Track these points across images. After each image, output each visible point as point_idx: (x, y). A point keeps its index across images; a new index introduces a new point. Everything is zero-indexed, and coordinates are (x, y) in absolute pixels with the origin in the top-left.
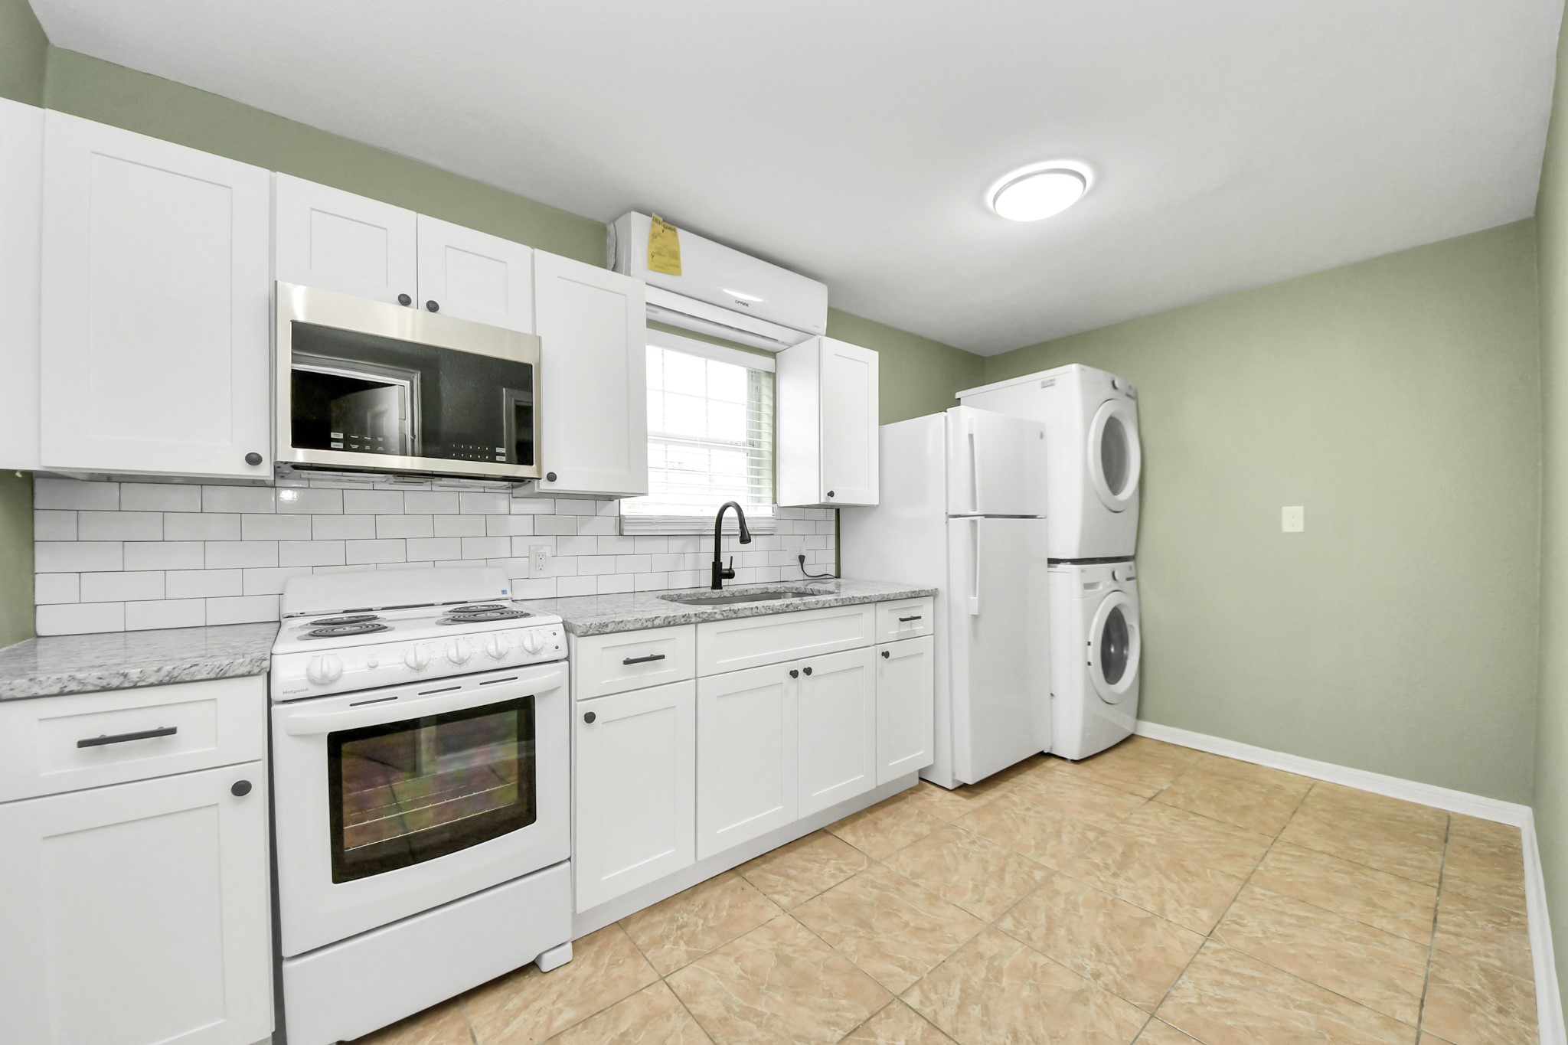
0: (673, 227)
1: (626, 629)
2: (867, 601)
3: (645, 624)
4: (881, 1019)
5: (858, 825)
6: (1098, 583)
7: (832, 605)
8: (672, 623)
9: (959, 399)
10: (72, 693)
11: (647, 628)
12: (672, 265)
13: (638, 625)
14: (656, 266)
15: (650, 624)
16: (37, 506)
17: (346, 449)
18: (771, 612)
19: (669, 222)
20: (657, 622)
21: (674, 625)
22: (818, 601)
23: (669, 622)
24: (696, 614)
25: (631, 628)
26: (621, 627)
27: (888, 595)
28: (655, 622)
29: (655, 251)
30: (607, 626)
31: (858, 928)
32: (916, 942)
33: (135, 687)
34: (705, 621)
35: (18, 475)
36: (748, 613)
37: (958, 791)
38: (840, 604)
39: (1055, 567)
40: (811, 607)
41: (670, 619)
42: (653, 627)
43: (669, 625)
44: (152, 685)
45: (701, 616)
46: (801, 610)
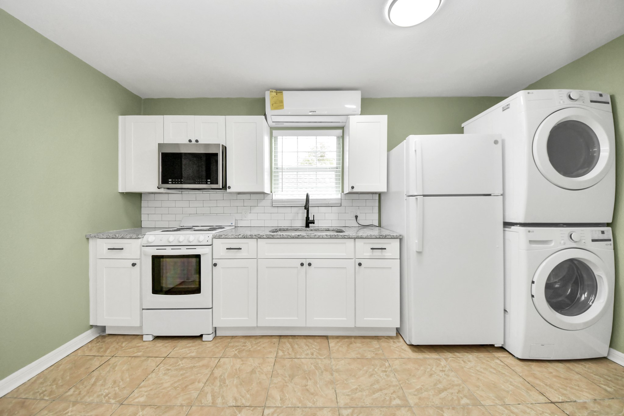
0: (281, 91)
1: (228, 237)
2: (346, 237)
3: (235, 237)
4: (249, 409)
5: (343, 341)
6: (551, 241)
7: (324, 237)
8: (245, 237)
9: (463, 127)
10: (108, 238)
11: (236, 238)
12: (280, 106)
13: (233, 237)
14: (274, 108)
15: (237, 237)
16: (142, 200)
17: (172, 183)
18: (290, 237)
19: (279, 91)
20: (240, 236)
21: (246, 238)
22: (316, 235)
23: (244, 237)
24: (255, 235)
25: (230, 238)
26: (226, 237)
27: (361, 236)
28: (239, 236)
29: (274, 103)
30: (222, 236)
31: (288, 377)
32: (299, 394)
33: (117, 238)
34: (260, 238)
35: (125, 193)
36: (279, 237)
37: (411, 347)
38: (329, 237)
39: (510, 228)
40: (311, 237)
41: (245, 236)
42: (238, 238)
43: (244, 238)
44: (120, 238)
45: (257, 236)
46: (306, 238)
